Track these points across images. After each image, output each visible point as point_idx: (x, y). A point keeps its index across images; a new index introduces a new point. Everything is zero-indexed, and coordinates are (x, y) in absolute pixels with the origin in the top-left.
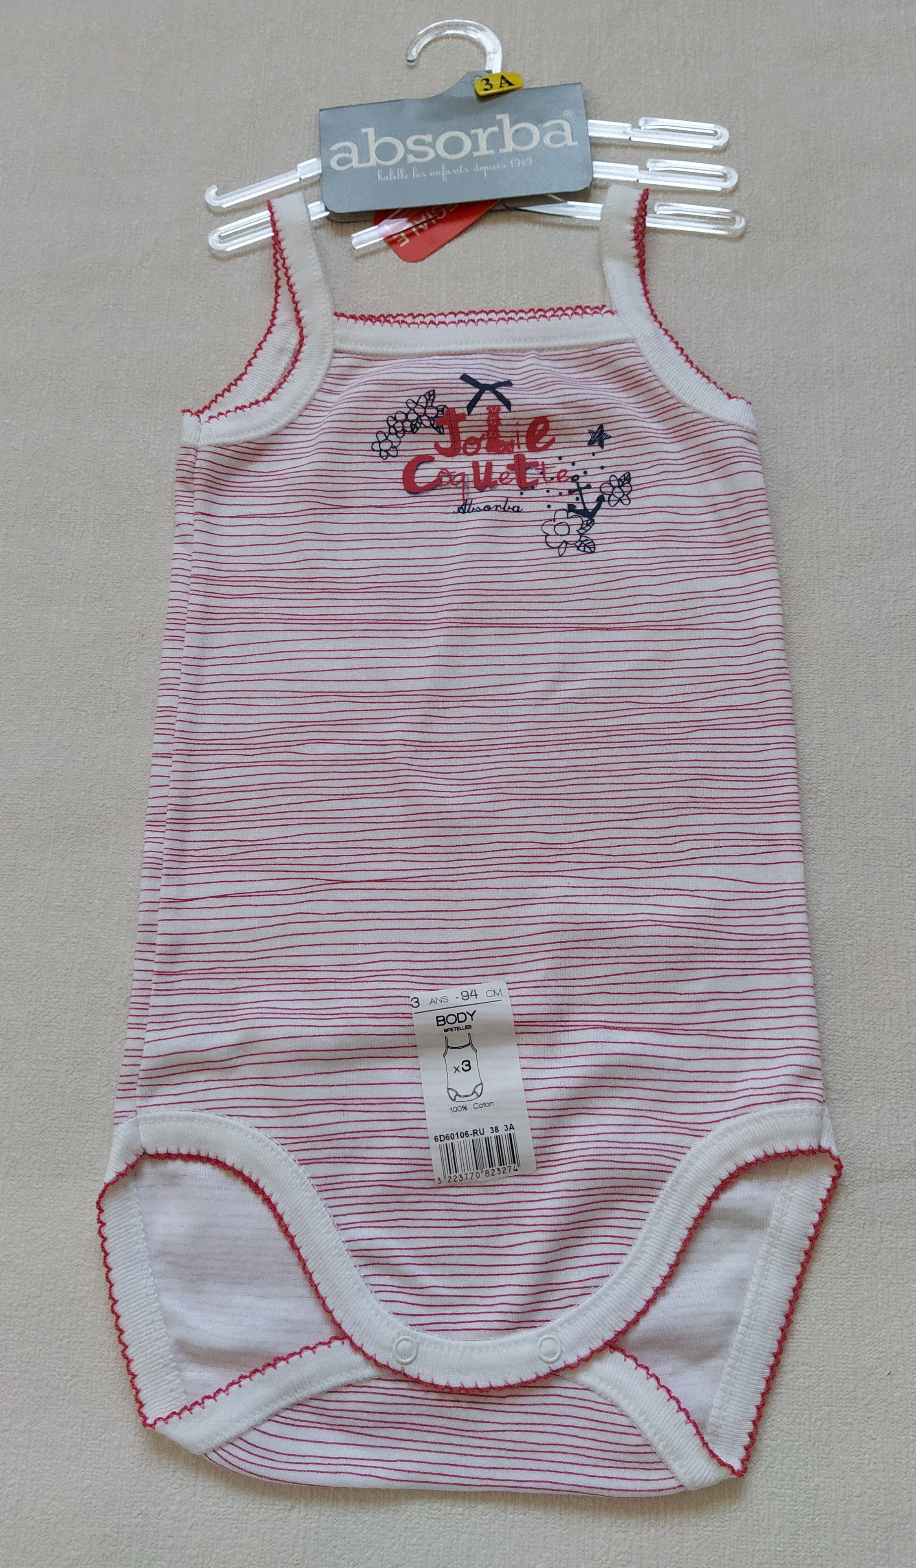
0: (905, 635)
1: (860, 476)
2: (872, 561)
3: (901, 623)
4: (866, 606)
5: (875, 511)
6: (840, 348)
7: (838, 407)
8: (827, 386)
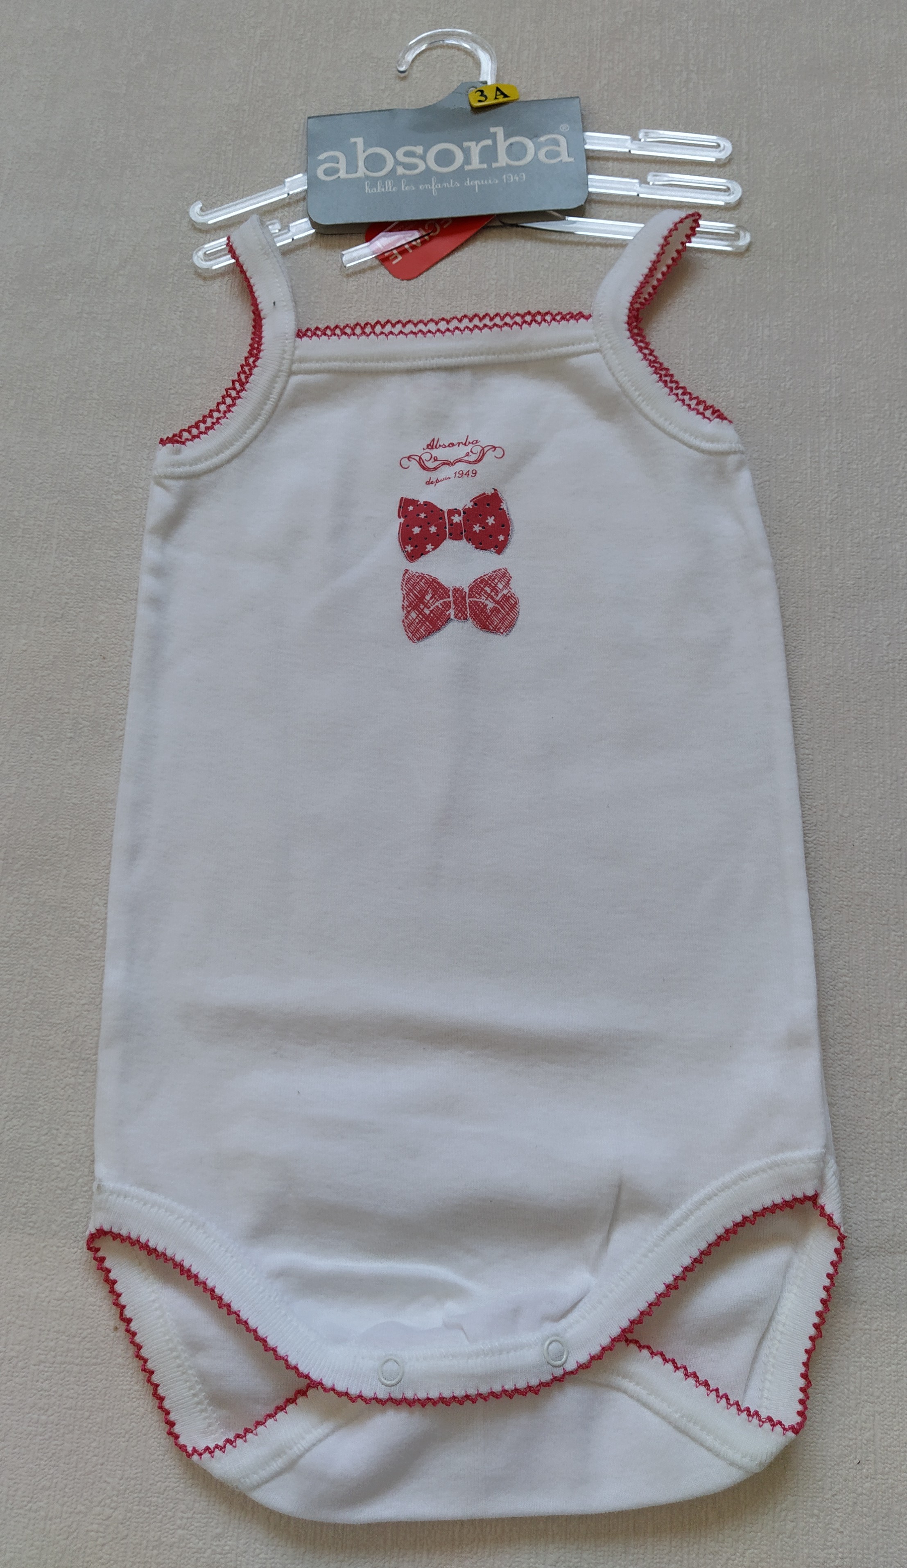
0: (898, 680)
1: (856, 513)
2: (866, 602)
3: (894, 668)
4: (858, 649)
5: (870, 550)
6: (839, 379)
7: (834, 441)
8: (823, 419)
